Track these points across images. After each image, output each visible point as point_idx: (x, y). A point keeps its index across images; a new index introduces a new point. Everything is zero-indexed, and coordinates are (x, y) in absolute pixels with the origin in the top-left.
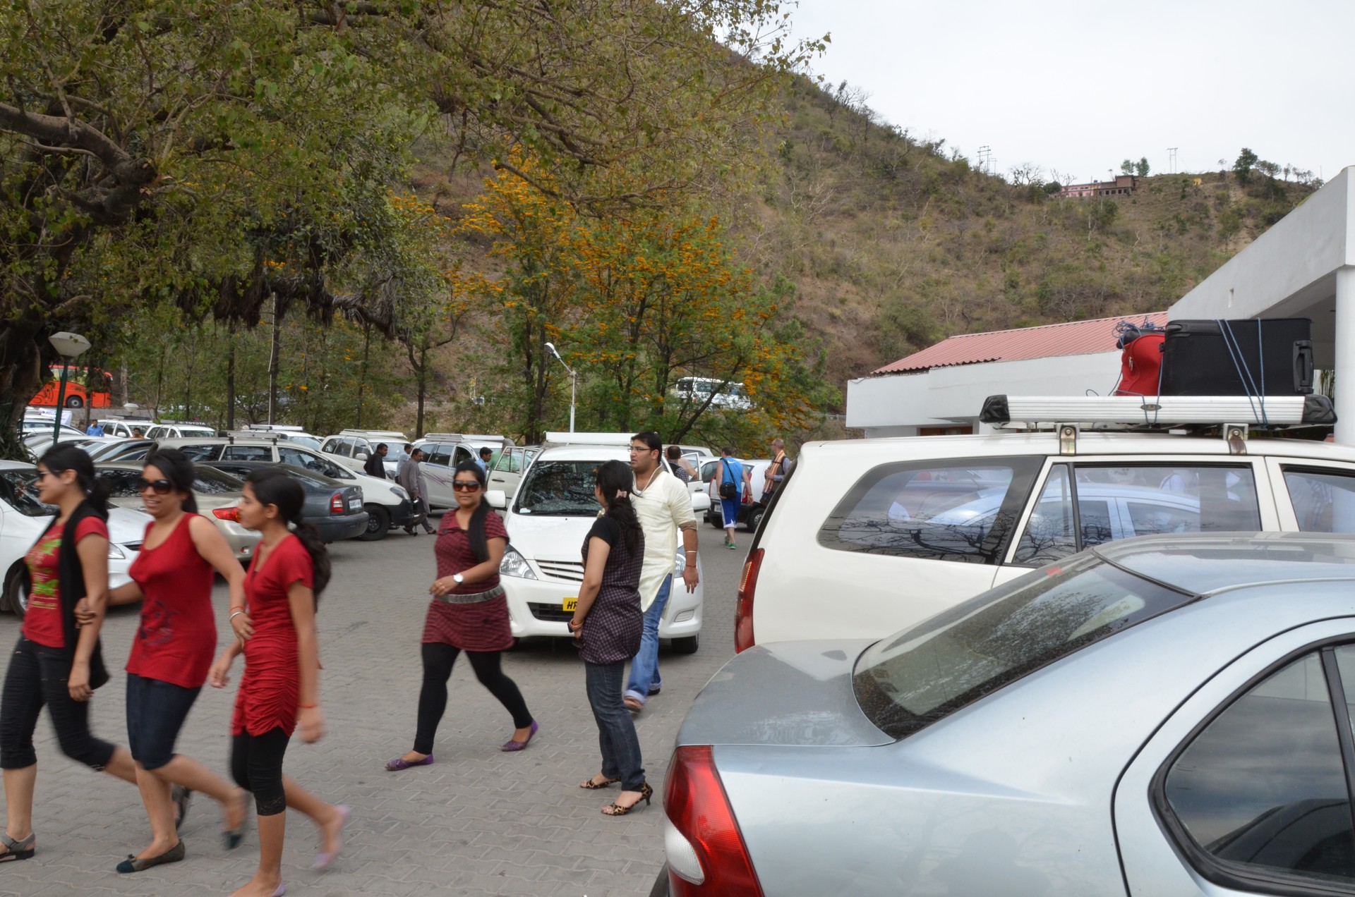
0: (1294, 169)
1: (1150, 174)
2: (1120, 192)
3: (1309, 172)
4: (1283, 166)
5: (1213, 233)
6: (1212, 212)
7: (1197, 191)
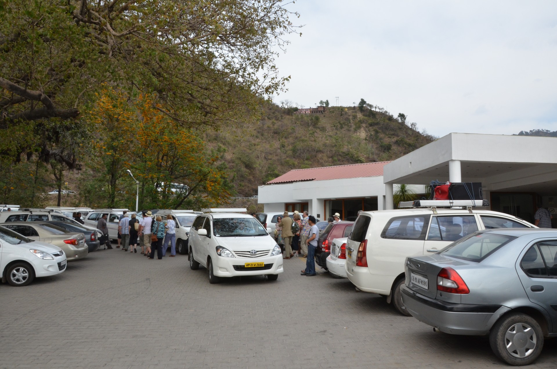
0: (378, 107)
1: (330, 106)
2: (319, 112)
3: (383, 108)
4: (374, 106)
5: (352, 129)
6: (351, 121)
7: (346, 113)
